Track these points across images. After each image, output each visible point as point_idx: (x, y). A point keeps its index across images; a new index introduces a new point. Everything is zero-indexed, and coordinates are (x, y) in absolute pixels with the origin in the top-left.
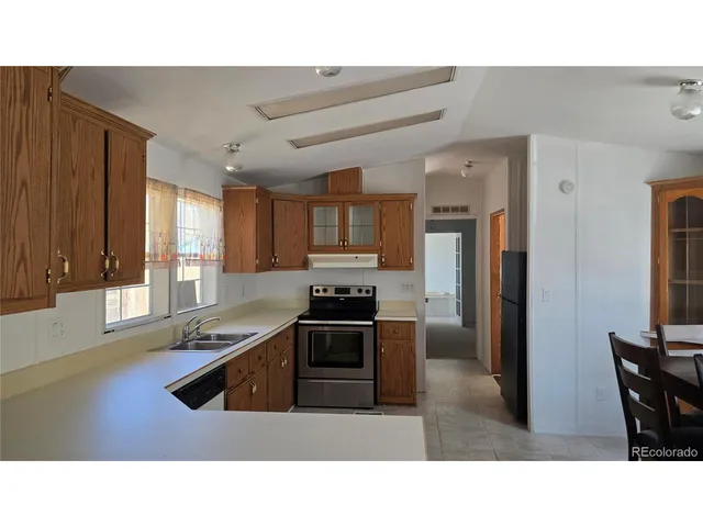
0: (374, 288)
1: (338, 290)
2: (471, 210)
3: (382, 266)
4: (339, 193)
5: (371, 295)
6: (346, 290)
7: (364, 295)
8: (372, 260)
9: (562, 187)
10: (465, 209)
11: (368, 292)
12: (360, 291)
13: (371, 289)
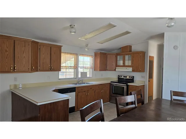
1: (124, 77)
4: (123, 52)
5: (132, 78)
6: (126, 77)
8: (130, 69)
11: (131, 77)
13: (132, 77)
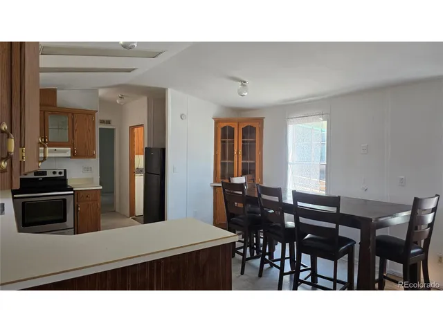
0: (65, 171)
1: (37, 173)
2: (112, 123)
3: (74, 155)
5: (63, 175)
6: (44, 173)
7: (57, 175)
8: (67, 152)
9: (181, 117)
10: (109, 122)
11: (60, 173)
12: (54, 173)
13: (63, 171)
